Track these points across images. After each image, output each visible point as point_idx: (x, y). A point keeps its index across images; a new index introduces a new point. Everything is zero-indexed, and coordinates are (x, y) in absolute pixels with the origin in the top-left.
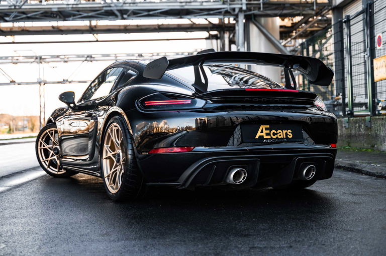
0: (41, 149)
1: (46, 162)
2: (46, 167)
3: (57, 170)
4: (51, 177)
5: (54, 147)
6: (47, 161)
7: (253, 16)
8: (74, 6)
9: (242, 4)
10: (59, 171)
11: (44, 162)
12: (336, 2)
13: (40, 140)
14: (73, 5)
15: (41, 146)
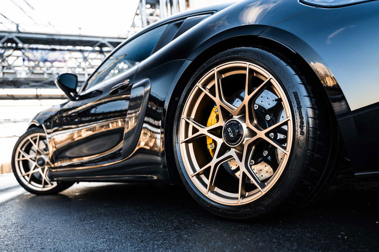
0: (19, 162)
1: (26, 177)
2: (26, 183)
3: (41, 186)
4: (33, 195)
5: (38, 157)
6: (28, 175)
10: (44, 187)
11: (24, 177)
13: (19, 149)
15: (19, 157)
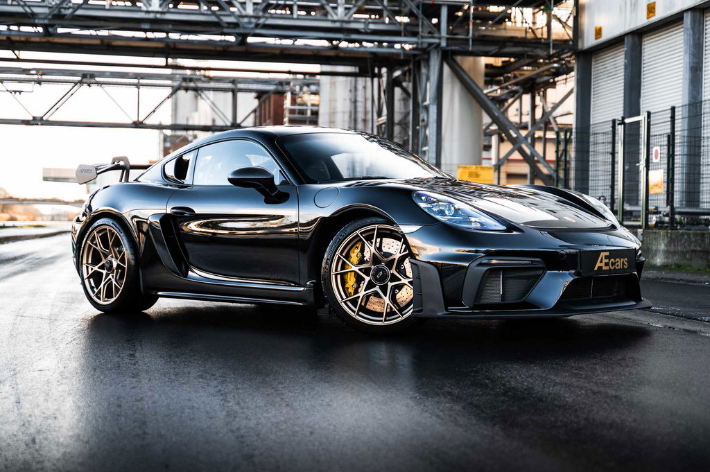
7: (450, 53)
8: (159, 16)
9: (440, 38)
12: (583, 44)
14: (157, 12)
